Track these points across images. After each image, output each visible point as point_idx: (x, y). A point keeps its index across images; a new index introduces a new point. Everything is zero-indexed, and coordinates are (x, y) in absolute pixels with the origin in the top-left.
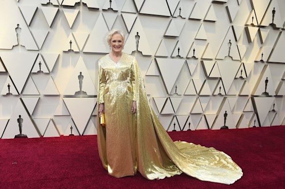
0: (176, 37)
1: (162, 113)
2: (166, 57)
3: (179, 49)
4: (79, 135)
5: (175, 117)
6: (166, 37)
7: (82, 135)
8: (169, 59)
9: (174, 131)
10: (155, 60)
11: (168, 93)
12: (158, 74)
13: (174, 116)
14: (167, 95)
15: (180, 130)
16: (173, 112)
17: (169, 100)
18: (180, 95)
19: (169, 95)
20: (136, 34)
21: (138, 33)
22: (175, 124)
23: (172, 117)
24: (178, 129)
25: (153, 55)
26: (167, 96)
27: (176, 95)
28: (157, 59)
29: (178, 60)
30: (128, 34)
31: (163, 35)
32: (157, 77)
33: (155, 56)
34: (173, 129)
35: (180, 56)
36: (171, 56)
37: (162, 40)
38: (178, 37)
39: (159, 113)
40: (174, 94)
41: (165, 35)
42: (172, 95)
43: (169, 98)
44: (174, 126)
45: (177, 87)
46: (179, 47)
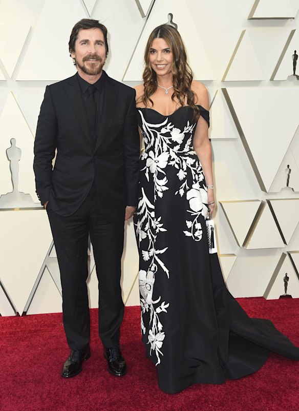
0: (285, 19)
1: (249, 247)
2: (256, 83)
3: (296, 57)
4: (14, 314)
6: (255, 21)
7: (24, 313)
8: (266, 89)
10: (225, 91)
11: (263, 189)
12: (234, 134)
14: (262, 193)
16: (282, 244)
17: (266, 209)
22: (286, 279)
23: (277, 257)
24: (296, 293)
25: (217, 79)
26: (263, 197)
27: (287, 194)
28: (229, 90)
30: (143, 20)
31: (247, 16)
32: (231, 142)
33: (223, 81)
34: (283, 293)
36: (271, 80)
37: (244, 32)
38: (294, 18)
39: (239, 246)
40: (282, 189)
41: (253, 17)
42: (275, 193)
43: (269, 202)
44: (286, 285)
45: (290, 170)
46: (295, 51)
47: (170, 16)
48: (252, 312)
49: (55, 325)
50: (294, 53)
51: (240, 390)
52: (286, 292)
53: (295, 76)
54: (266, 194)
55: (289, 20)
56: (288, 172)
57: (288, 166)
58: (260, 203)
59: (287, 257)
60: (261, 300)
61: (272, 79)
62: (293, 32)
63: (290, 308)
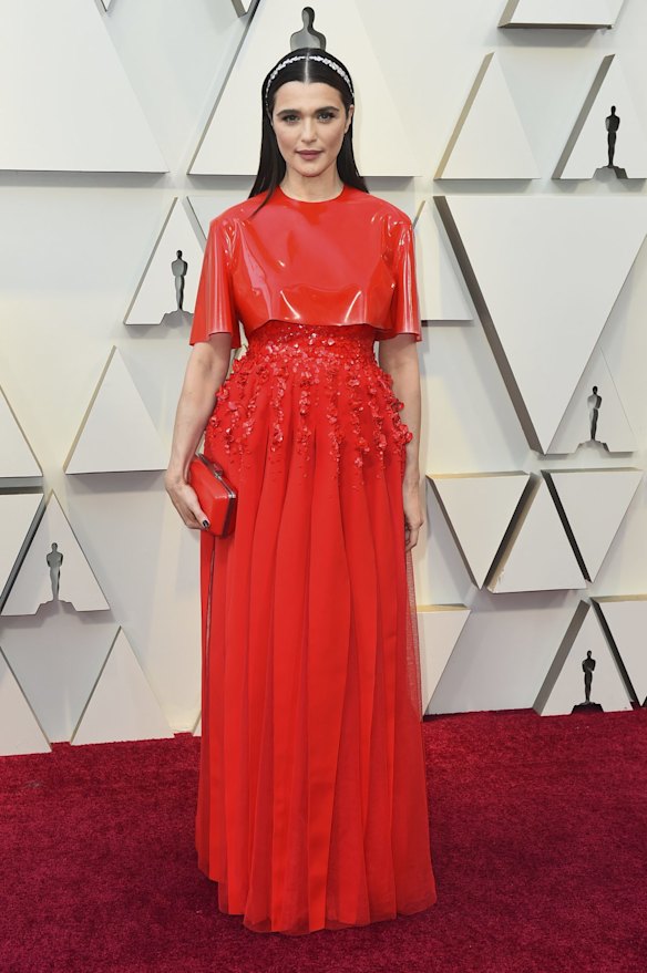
0: (589, 29)
1: (499, 587)
2: (517, 185)
3: (613, 122)
5: (591, 613)
6: (516, 32)
8: (543, 199)
9: (588, 710)
10: (442, 206)
11: (534, 443)
12: (464, 310)
13: (582, 609)
14: (532, 454)
15: (624, 704)
16: (579, 581)
17: (543, 489)
18: (627, 454)
19: (542, 455)
20: (300, 25)
21: (309, 12)
22: (589, 665)
23: (567, 613)
24: (613, 699)
25: (424, 173)
26: (533, 465)
27: (592, 458)
28: (455, 202)
29: (610, 199)
30: (238, 24)
31: (494, 19)
32: (456, 330)
33: (438, 181)
35: (620, 173)
36: (553, 179)
37: (488, 58)
38: (609, 27)
39: (476, 584)
40: (581, 445)
41: (512, 22)
42: (563, 456)
43: (547, 477)
44: (588, 679)
45: (599, 399)
46: (613, 109)
47: (307, 15)
48: (508, 748)
49: (15, 786)
50: (610, 114)
51: (481, 949)
52: (587, 698)
53: (613, 171)
54: (540, 459)
55: (599, 31)
56: (593, 405)
57: (595, 389)
58: (527, 478)
59: (591, 612)
60: (529, 716)
61: (556, 178)
62: (608, 61)
63: (600, 736)
